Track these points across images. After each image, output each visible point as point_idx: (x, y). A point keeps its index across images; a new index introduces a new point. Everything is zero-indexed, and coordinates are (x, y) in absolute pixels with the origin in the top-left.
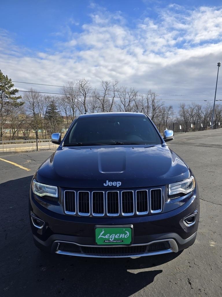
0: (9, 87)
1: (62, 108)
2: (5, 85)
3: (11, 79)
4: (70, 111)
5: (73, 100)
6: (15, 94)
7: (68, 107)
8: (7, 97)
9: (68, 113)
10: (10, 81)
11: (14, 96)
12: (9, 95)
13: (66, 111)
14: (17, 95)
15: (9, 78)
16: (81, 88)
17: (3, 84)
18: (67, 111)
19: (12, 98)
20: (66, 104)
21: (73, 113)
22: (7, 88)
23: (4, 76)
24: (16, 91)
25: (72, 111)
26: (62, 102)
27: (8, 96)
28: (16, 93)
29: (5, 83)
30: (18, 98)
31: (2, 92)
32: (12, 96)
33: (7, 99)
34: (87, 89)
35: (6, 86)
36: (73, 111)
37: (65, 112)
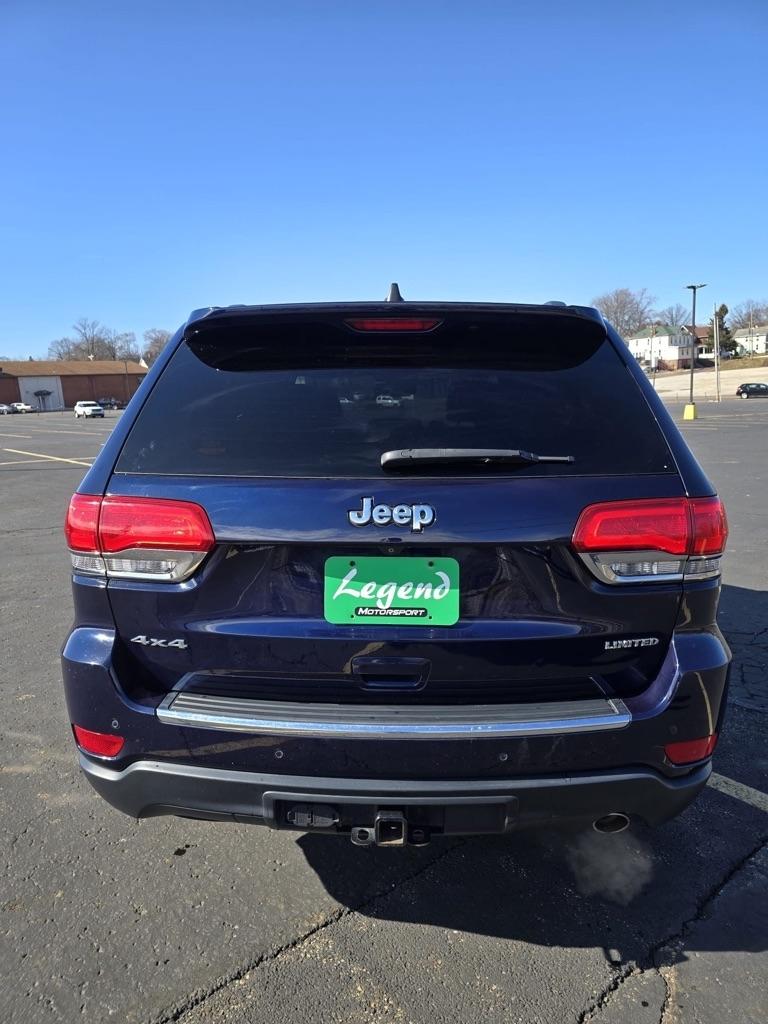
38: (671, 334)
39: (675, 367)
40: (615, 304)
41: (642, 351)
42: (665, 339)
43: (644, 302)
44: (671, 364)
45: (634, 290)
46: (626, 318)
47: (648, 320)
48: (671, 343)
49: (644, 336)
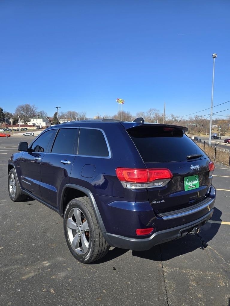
38: (43, 119)
39: (45, 128)
40: (26, 108)
41: (35, 123)
42: (42, 120)
43: (34, 109)
44: (44, 127)
45: (31, 105)
46: (29, 113)
47: (36, 114)
48: (43, 121)
49: (35, 119)
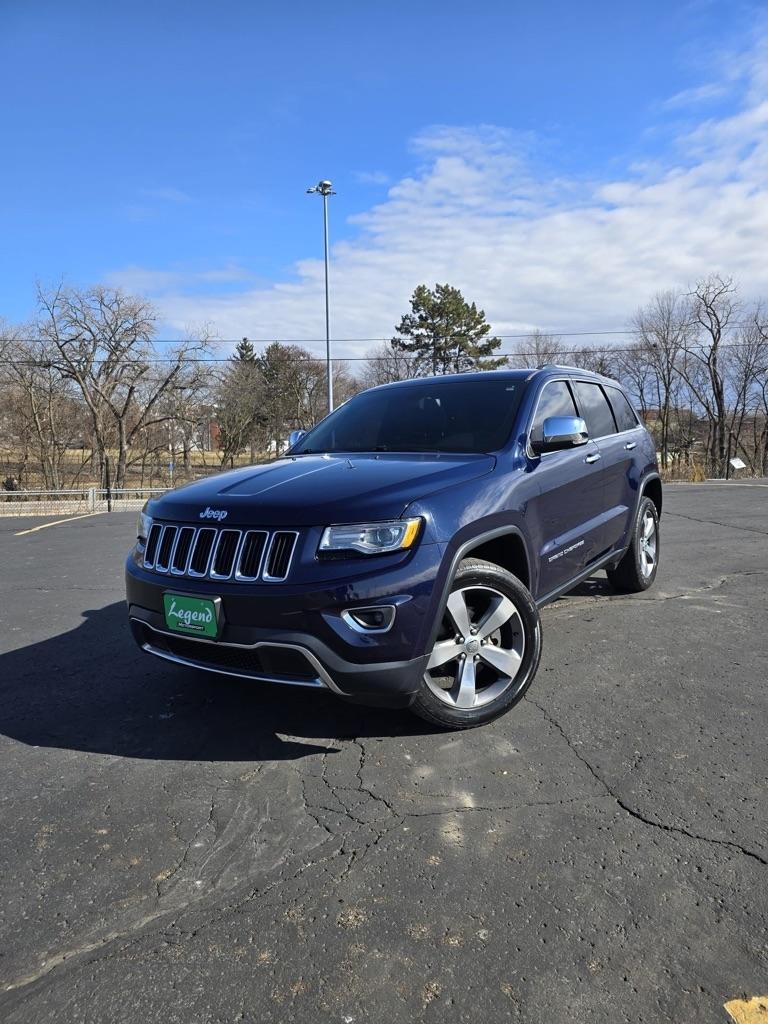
0: (476, 334)
1: (629, 381)
2: (468, 330)
3: (483, 313)
4: (655, 391)
5: (667, 351)
6: (490, 354)
7: (650, 377)
8: (471, 363)
9: (648, 398)
10: (482, 317)
11: (489, 359)
12: (477, 358)
13: (641, 391)
14: (497, 354)
15: (478, 311)
16: (704, 308)
17: (464, 328)
18: (644, 390)
19: (483, 366)
20: (643, 368)
21: (667, 398)
22: (471, 340)
23: (466, 305)
24: (495, 343)
25: (663, 391)
26: (631, 363)
27: (473, 360)
28: (493, 351)
29: (469, 324)
30: (499, 363)
31: (460, 351)
32: (482, 359)
33: (469, 367)
34: (724, 309)
35: (472, 333)
36: (667, 389)
37: (639, 394)
